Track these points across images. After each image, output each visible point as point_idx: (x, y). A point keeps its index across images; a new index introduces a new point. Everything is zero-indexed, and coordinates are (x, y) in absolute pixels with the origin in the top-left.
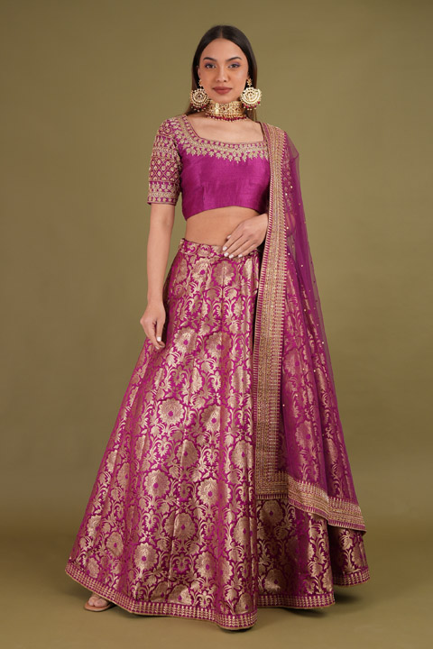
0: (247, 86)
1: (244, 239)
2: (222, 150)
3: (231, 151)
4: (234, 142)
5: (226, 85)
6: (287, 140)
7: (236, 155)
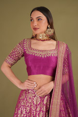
0: (48, 28)
1: (42, 92)
2: (38, 52)
3: (41, 53)
4: (43, 50)
5: (36, 27)
6: (67, 47)
7: (43, 55)
